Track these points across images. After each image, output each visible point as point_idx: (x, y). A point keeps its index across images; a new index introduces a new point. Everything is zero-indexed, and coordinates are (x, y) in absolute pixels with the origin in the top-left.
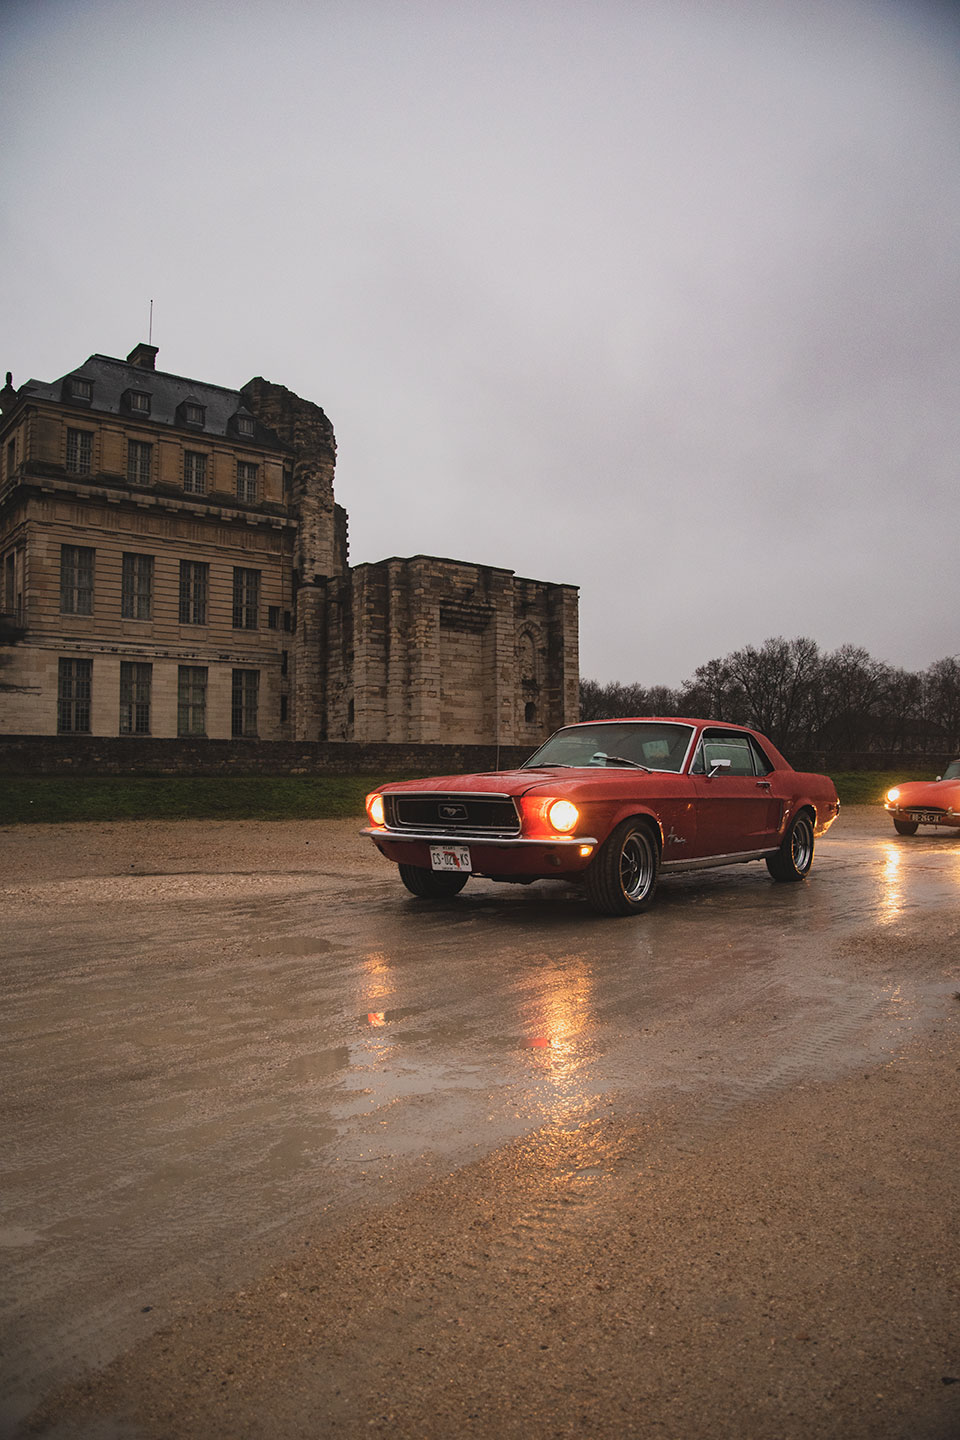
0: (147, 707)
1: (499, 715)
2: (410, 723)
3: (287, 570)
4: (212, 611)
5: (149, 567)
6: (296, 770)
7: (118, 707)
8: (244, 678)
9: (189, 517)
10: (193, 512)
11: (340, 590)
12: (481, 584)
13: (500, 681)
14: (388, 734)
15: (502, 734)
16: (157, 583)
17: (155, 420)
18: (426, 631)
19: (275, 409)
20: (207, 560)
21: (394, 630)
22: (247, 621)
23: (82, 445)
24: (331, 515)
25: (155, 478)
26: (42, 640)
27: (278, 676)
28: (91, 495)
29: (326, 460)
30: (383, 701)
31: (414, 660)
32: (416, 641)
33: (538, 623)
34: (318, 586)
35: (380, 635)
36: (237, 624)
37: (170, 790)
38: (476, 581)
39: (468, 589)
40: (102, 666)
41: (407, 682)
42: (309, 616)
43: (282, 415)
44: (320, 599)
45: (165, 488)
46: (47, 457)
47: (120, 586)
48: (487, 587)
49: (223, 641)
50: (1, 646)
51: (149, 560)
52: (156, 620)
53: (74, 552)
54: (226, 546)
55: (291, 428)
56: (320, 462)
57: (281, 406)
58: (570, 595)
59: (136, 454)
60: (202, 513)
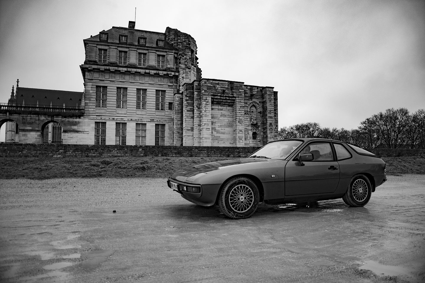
0: (125, 137)
1: (237, 137)
2: (201, 140)
3: (175, 90)
4: (148, 105)
5: (126, 91)
7: (115, 136)
8: (159, 127)
9: (139, 74)
12: (229, 87)
13: (238, 124)
14: (194, 144)
15: (239, 144)
16: (128, 96)
17: (129, 44)
18: (205, 106)
19: (173, 37)
20: (146, 88)
21: (195, 106)
22: (161, 107)
23: (104, 54)
25: (128, 62)
26: (89, 116)
27: (172, 126)
28: (105, 69)
29: (187, 51)
30: (192, 132)
31: (201, 117)
32: (202, 110)
33: (258, 102)
35: (191, 109)
36: (157, 109)
38: (227, 87)
39: (223, 90)
40: (109, 124)
41: (200, 125)
42: (177, 104)
43: (174, 38)
44: (180, 98)
45: (131, 65)
46: (91, 58)
47: (116, 98)
48: (232, 89)
49: (152, 115)
50: (76, 118)
51: (126, 89)
52: (128, 109)
53: (100, 88)
54: (153, 83)
55: (177, 42)
56: (185, 52)
57: (175, 36)
58: (270, 91)
59: (122, 56)
60: (143, 72)
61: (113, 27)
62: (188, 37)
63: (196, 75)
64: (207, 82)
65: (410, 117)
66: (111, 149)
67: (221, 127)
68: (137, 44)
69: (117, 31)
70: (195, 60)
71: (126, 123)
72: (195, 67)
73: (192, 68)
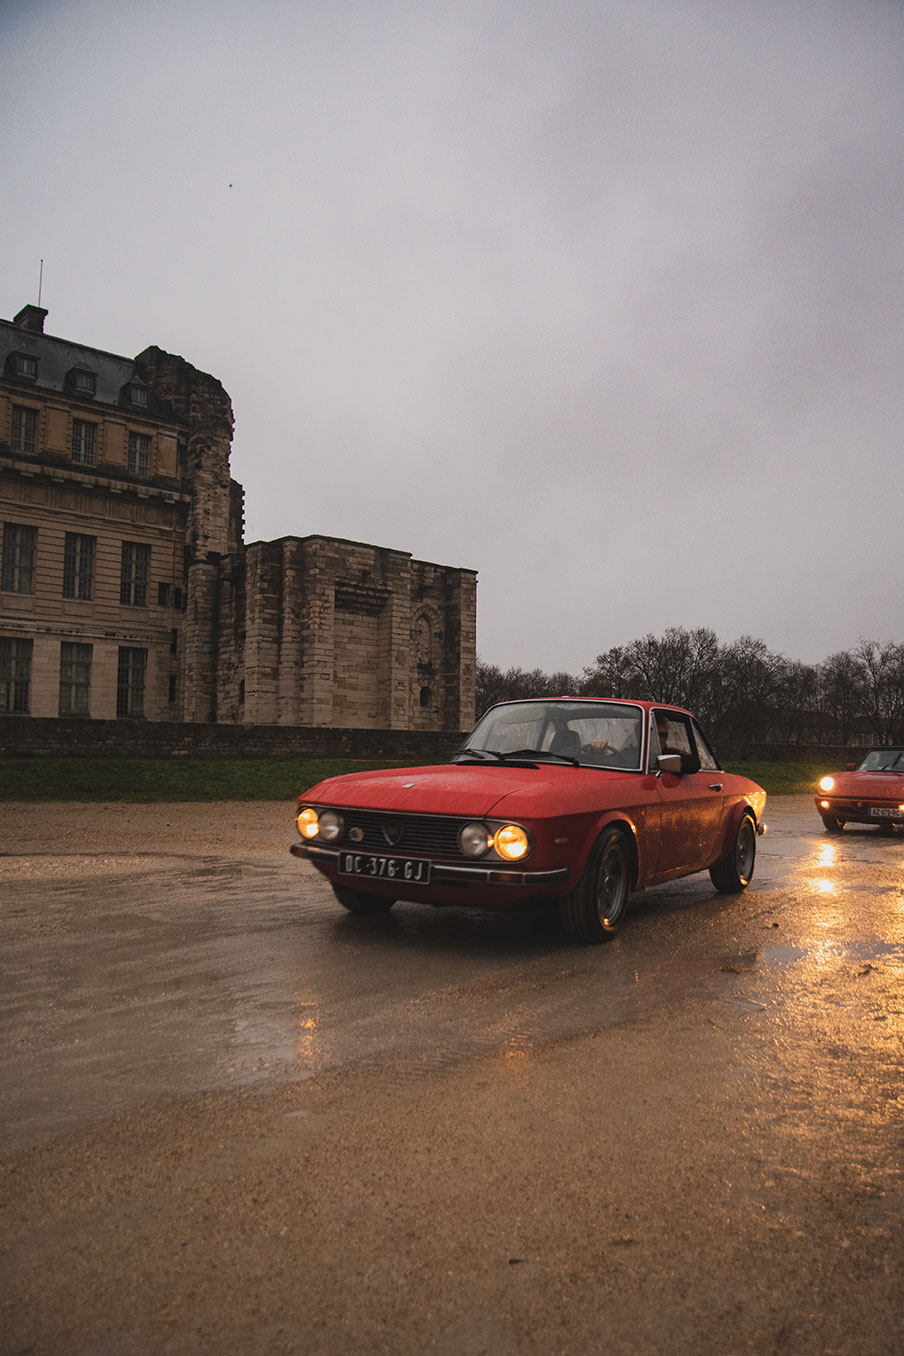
0: (27, 685)
1: (393, 699)
2: (302, 706)
3: (179, 546)
4: (98, 586)
5: (33, 537)
6: (177, 752)
8: (131, 656)
9: (76, 487)
10: (80, 483)
11: (233, 569)
12: (378, 565)
13: (395, 664)
14: (280, 716)
15: (396, 718)
16: (40, 555)
17: (43, 385)
18: (320, 612)
19: (171, 380)
20: (94, 533)
21: (286, 611)
22: (135, 597)
24: (227, 491)
25: (41, 446)
27: (166, 655)
30: (274, 683)
31: (307, 641)
32: (310, 622)
33: (436, 607)
34: (210, 564)
35: (272, 615)
36: (124, 599)
37: (35, 771)
38: (372, 562)
39: (364, 571)
41: (300, 664)
42: (201, 594)
43: (178, 387)
45: (51, 457)
47: (2, 557)
48: (384, 569)
49: (111, 617)
51: (32, 531)
52: (38, 594)
54: (115, 520)
55: (187, 400)
57: (178, 378)
59: (20, 421)
60: (90, 484)
62: (216, 385)
64: (327, 547)
68: (62, 388)
71: (32, 640)
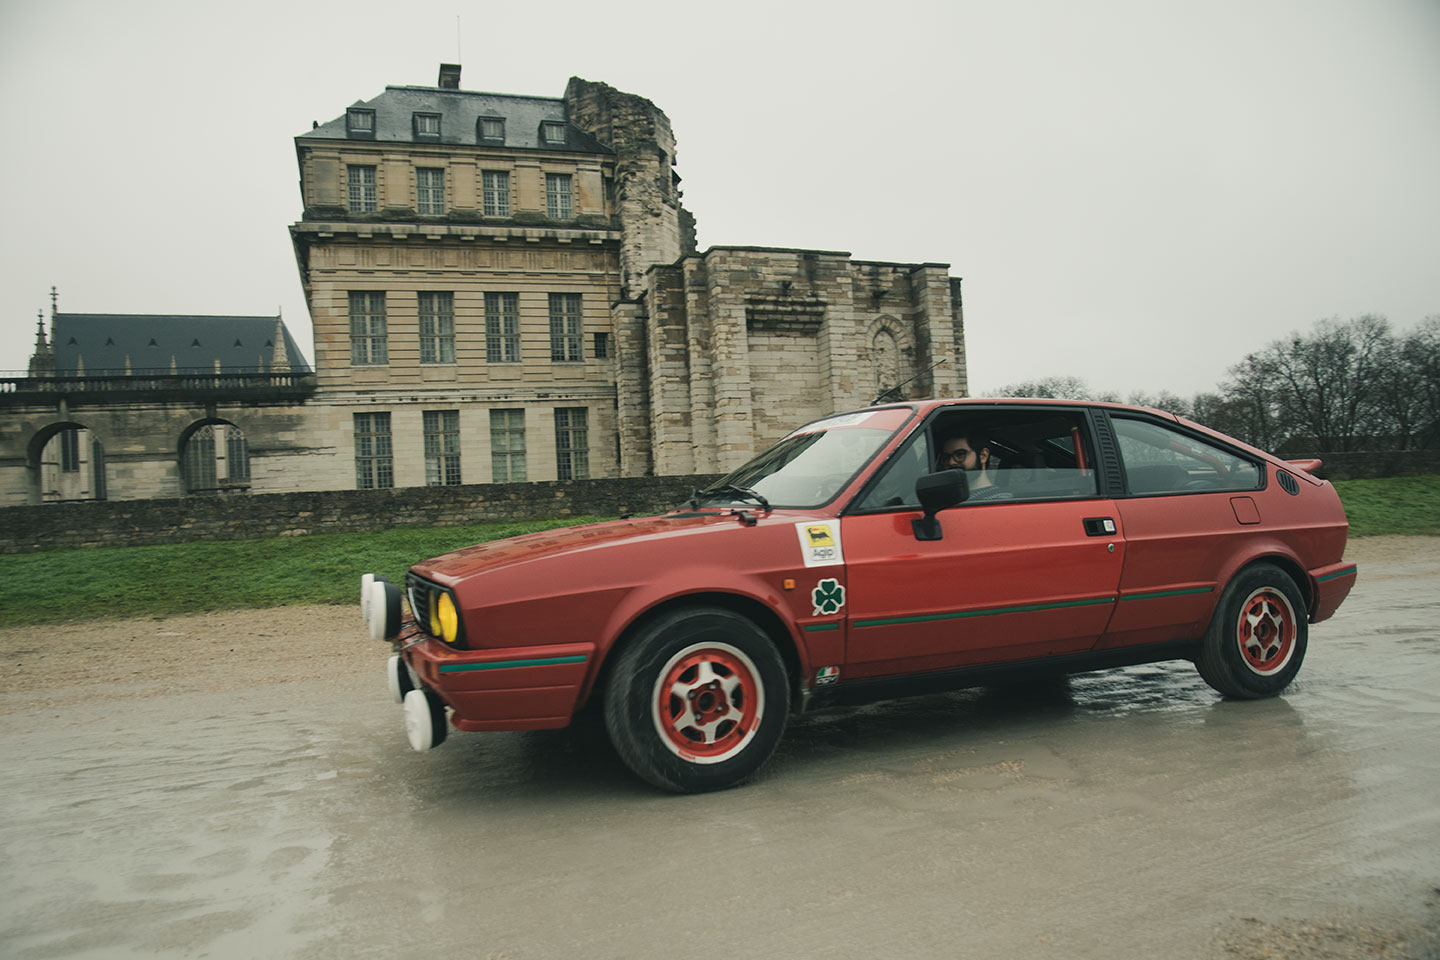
0: (458, 459)
2: (719, 455)
3: (615, 290)
4: (525, 345)
5: (451, 303)
7: (422, 460)
8: (569, 418)
9: (489, 242)
10: (492, 237)
12: (803, 272)
13: (837, 392)
14: (695, 470)
16: (458, 320)
17: (447, 141)
18: (727, 339)
19: (593, 109)
20: (515, 289)
21: (692, 342)
22: (570, 352)
23: (365, 181)
25: (449, 205)
26: (333, 396)
27: (610, 412)
28: (374, 234)
29: (647, 157)
30: (686, 429)
31: (716, 376)
32: (718, 353)
33: (899, 317)
35: (678, 350)
36: (557, 357)
38: (795, 270)
39: (784, 282)
40: (401, 418)
41: (711, 404)
42: (624, 338)
43: (599, 115)
44: (637, 318)
45: (460, 215)
46: (325, 200)
47: (416, 329)
48: (812, 275)
49: (541, 377)
50: (288, 406)
51: (449, 295)
52: (460, 362)
53: (363, 297)
54: (537, 271)
55: (610, 127)
56: (640, 160)
57: (599, 105)
58: (938, 276)
59: (427, 184)
60: (503, 237)
61: (387, 89)
62: (643, 106)
63: (677, 236)
64: (729, 259)
65: (1396, 344)
66: (465, 499)
67: (781, 406)
68: (473, 140)
69: (401, 102)
70: (670, 183)
71: (457, 411)
72: (674, 207)
73: (664, 213)
